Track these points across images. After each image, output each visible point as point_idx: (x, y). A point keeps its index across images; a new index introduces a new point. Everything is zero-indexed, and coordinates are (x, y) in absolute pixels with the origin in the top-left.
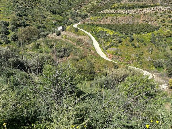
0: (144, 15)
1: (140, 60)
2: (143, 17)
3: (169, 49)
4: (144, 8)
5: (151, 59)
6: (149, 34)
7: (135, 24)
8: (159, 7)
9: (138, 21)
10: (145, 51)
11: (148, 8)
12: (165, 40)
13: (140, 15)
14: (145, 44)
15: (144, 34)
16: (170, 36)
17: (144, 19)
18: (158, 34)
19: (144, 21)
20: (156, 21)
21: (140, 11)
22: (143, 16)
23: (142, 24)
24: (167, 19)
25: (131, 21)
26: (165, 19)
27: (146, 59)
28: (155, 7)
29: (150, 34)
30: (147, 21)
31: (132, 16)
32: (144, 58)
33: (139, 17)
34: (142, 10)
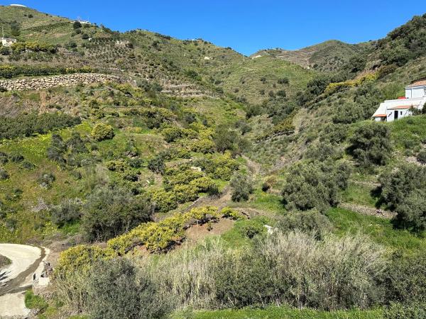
0: (48, 93)
1: (9, 216)
2: (48, 98)
3: (106, 168)
4: (48, 75)
5: (49, 204)
6: (44, 138)
7: (25, 116)
8: (91, 75)
9: (35, 109)
10: (28, 185)
11: (61, 76)
12: (94, 148)
13: (37, 93)
14: (28, 166)
15: (26, 139)
16: (106, 138)
17: (51, 102)
18: (73, 134)
19: (51, 107)
20: (79, 106)
21: (37, 83)
22: (45, 96)
23: (45, 114)
24: (105, 99)
25: (11, 109)
26: (100, 100)
27: (31, 209)
28: (77, 75)
29: (47, 138)
30: (59, 108)
31: (12, 97)
32: (23, 208)
33: (36, 98)
34: (42, 80)
